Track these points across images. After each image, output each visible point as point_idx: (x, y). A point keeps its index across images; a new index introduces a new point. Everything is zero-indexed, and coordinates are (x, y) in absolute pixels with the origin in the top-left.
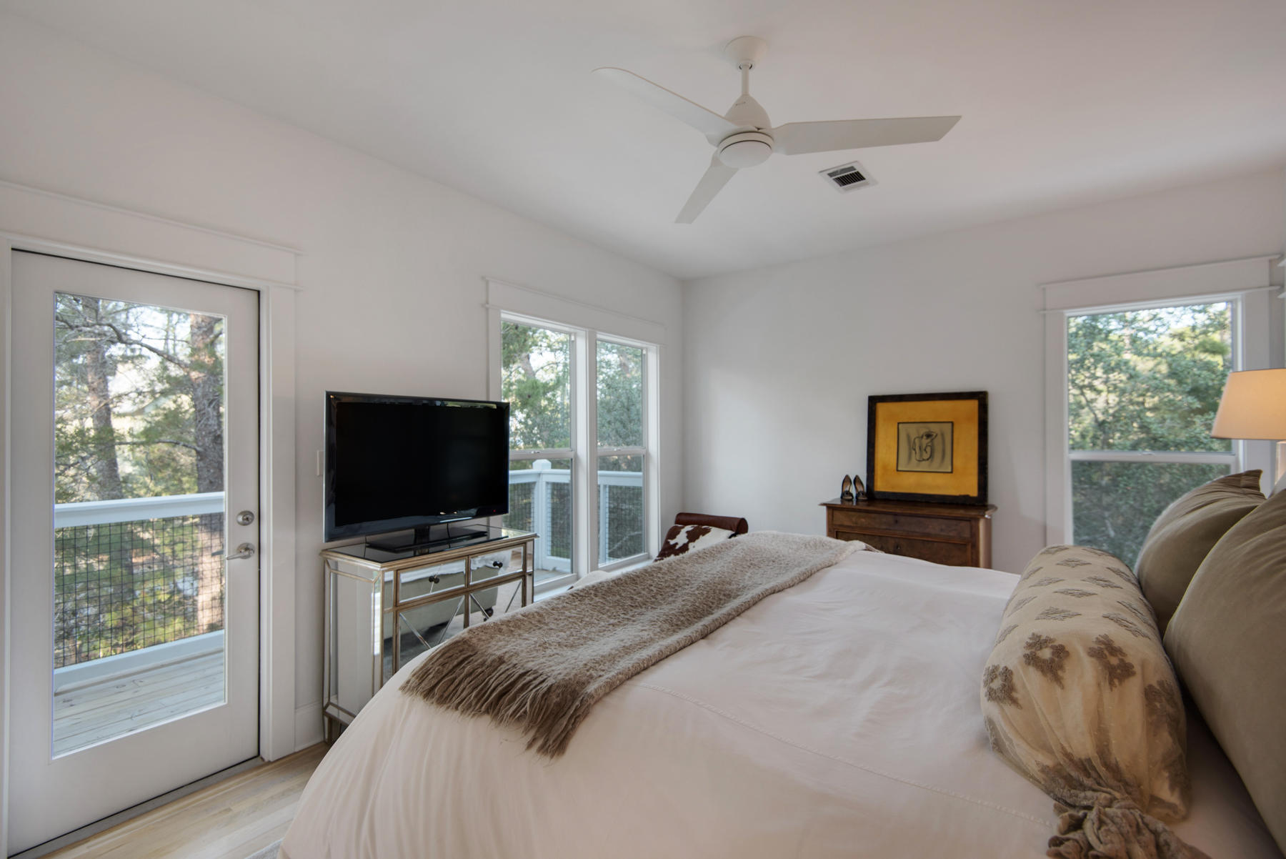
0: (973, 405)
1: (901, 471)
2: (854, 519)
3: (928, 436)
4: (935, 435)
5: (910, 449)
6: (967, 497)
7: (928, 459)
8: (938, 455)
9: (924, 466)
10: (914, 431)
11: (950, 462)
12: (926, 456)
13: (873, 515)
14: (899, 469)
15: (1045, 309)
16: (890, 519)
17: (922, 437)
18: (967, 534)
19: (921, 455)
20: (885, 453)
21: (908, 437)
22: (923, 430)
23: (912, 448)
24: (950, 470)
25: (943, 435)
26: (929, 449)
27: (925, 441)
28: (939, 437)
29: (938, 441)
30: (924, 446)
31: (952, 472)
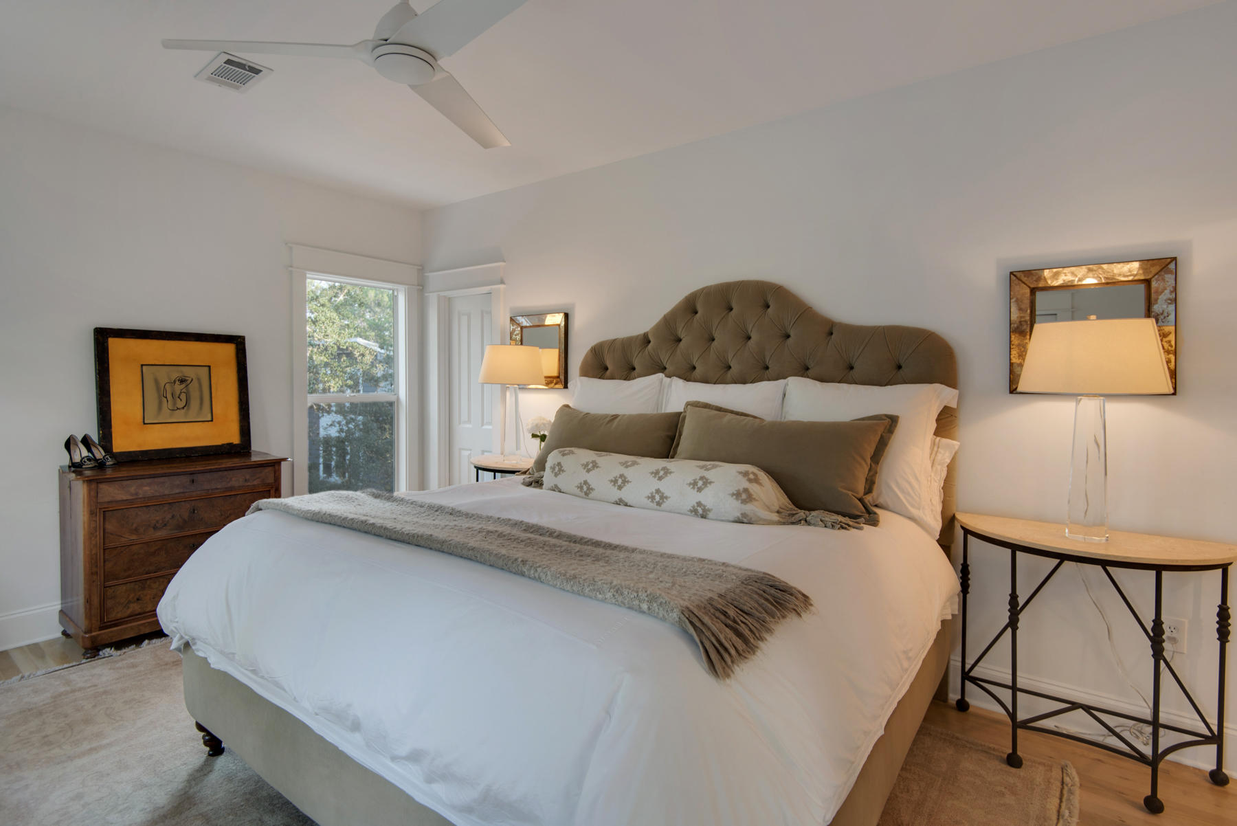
0: (230, 349)
1: (147, 424)
2: (132, 490)
3: (182, 381)
4: (190, 379)
5: (159, 397)
6: (230, 445)
7: (183, 408)
8: (195, 404)
9: (179, 416)
10: (164, 376)
11: (209, 411)
12: (180, 404)
13: (162, 479)
14: (146, 422)
15: (291, 267)
16: (185, 480)
17: (175, 382)
18: (271, 480)
19: (175, 404)
20: (125, 404)
21: (156, 382)
22: (175, 374)
23: (162, 395)
24: (210, 419)
25: (199, 380)
26: (183, 397)
27: (178, 387)
28: (195, 383)
29: (194, 387)
30: (178, 393)
31: (212, 421)
